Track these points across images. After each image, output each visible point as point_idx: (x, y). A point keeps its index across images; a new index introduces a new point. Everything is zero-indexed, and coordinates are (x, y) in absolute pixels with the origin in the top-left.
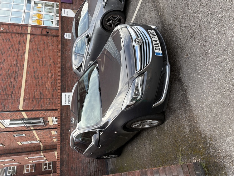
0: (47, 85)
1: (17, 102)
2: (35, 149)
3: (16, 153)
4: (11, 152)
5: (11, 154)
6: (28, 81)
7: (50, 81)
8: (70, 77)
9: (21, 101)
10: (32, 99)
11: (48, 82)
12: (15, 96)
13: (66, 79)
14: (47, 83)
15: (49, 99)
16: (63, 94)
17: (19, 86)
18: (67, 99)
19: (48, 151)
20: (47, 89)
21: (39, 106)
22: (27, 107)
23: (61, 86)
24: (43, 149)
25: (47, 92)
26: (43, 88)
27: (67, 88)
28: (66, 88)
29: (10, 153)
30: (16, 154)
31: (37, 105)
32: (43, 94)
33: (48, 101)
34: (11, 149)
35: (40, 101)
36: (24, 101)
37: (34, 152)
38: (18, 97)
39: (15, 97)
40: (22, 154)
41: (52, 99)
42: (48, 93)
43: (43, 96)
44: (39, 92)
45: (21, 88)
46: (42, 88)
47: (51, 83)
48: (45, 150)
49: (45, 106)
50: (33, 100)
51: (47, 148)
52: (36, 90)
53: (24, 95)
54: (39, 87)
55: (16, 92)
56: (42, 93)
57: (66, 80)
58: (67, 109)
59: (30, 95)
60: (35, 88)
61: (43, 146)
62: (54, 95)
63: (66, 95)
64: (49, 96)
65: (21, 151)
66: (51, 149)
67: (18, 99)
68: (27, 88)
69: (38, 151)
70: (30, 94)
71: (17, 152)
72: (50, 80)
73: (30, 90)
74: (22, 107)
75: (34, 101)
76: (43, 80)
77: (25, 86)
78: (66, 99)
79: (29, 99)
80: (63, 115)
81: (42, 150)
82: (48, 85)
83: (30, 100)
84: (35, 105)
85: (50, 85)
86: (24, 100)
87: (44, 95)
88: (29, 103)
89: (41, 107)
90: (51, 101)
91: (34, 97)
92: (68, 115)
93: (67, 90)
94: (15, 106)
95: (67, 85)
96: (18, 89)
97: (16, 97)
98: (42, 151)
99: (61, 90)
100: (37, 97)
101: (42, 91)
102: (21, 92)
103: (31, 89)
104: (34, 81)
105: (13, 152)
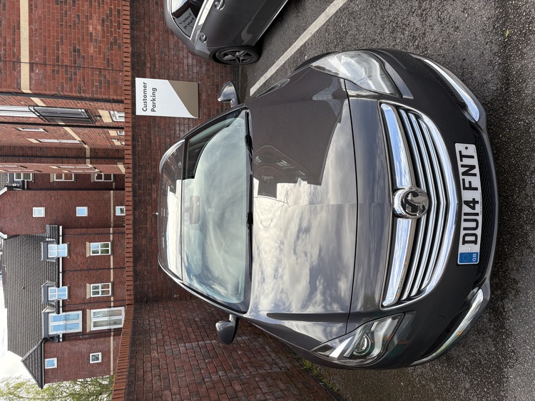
0: (91, 28)
1: (14, 69)
2: (73, 154)
3: (28, 156)
4: (17, 154)
5: (17, 158)
6: (36, 7)
7: (99, 16)
8: (158, 30)
9: (25, 70)
10: (54, 65)
11: (95, 17)
12: (5, 50)
13: (147, 35)
14: (91, 19)
15: (100, 72)
16: (139, 82)
17: (13, 21)
18: (149, 98)
19: (103, 160)
20: (91, 39)
21: (74, 89)
22: (42, 87)
23: (133, 54)
24: (91, 155)
25: (91, 50)
26: (80, 36)
27: (148, 65)
28: (145, 64)
29: (15, 156)
30: (28, 159)
31: (67, 83)
32: (82, 54)
33: (96, 77)
34: (15, 147)
35: (75, 74)
36: (31, 70)
37: (71, 160)
38: (14, 56)
39: (5, 54)
40: (43, 159)
41: (106, 73)
42: (95, 52)
43: (81, 60)
44: (70, 45)
45: (19, 28)
46: (78, 34)
47: (103, 21)
48: (95, 158)
49: (89, 89)
50: (56, 68)
51: (100, 154)
52: (62, 39)
53: (31, 53)
54: (68, 29)
55: (8, 40)
56: (79, 50)
57: (145, 38)
58: (149, 126)
59: (45, 54)
60: (57, 31)
61: (91, 149)
62: (112, 59)
63: (145, 87)
64: (100, 63)
65: (39, 154)
66: (109, 158)
67: (14, 62)
68: (36, 30)
69: (80, 158)
70: (45, 49)
71: (30, 154)
72: (99, 12)
73: (44, 36)
74: (28, 86)
75: (58, 72)
76: (79, 8)
77: (30, 23)
78: (145, 96)
79: (45, 65)
80: (138, 141)
81: (88, 158)
82: (95, 27)
83: (48, 68)
84: (62, 83)
85: (99, 28)
86: (32, 65)
87: (83, 57)
88: (45, 77)
89: (80, 93)
90: (105, 77)
91: (58, 61)
92: (151, 142)
93: (148, 70)
94: (9, 81)
95: (149, 53)
96: (12, 32)
97: (9, 56)
98: (88, 160)
99: (133, 69)
100: (67, 62)
101: (79, 45)
102: (19, 40)
103: (47, 34)
104: (53, 9)
105: (21, 153)
